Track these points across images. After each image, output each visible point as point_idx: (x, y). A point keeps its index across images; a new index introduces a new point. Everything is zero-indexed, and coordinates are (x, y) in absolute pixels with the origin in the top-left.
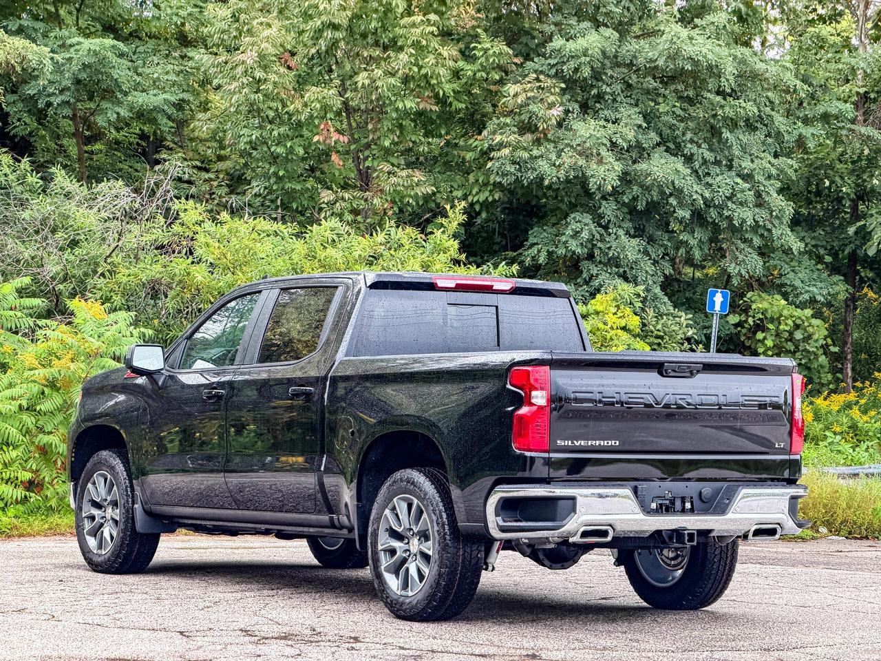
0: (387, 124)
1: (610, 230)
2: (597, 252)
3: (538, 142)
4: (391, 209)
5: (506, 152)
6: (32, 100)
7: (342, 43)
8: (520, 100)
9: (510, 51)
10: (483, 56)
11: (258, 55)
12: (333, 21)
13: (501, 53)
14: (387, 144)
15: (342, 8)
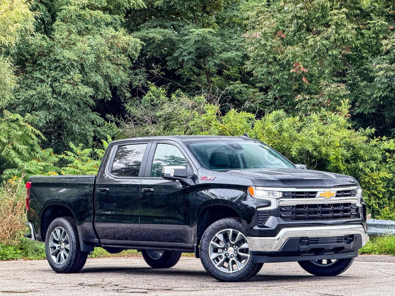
0: (326, 63)
4: (329, 103)
5: (381, 73)
6: (176, 58)
7: (304, 24)
8: (389, 47)
9: (387, 23)
10: (373, 26)
11: (262, 33)
12: (297, 15)
13: (382, 24)
14: (327, 71)
15: (302, 9)
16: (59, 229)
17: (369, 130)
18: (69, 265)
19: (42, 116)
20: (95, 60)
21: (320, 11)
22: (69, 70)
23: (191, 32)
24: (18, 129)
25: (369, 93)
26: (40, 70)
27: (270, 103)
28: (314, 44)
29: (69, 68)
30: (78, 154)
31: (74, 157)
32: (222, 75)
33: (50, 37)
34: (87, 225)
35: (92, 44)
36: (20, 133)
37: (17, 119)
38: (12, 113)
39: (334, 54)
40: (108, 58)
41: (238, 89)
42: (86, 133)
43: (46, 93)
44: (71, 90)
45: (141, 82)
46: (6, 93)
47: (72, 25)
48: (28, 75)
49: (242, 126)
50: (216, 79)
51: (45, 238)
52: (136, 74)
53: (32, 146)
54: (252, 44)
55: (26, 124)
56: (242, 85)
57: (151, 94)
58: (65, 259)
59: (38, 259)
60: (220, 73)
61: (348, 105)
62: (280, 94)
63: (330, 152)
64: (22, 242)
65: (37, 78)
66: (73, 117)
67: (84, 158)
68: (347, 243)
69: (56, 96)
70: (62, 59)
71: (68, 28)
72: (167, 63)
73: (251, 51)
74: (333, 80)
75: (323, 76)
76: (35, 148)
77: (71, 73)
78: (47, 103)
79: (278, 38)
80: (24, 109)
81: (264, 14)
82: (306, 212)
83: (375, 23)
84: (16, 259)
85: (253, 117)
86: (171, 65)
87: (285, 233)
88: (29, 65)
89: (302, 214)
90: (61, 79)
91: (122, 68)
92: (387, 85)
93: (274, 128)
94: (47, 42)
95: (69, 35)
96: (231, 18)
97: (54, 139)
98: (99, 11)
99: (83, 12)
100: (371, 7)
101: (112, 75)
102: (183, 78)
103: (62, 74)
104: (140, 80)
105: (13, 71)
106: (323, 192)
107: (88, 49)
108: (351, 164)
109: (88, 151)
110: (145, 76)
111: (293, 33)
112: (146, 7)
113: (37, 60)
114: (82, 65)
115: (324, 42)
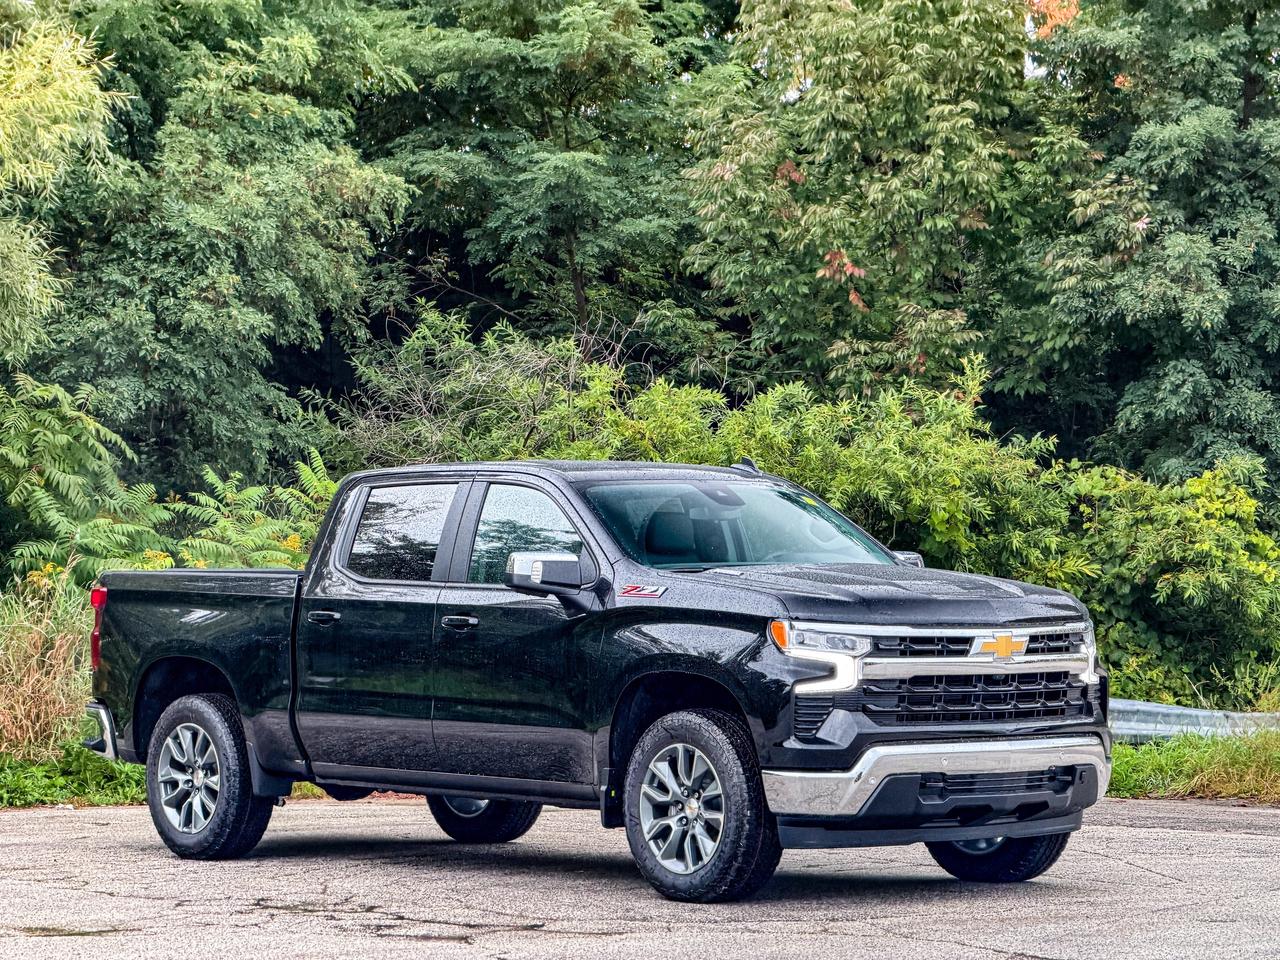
0: (916, 253)
1: (1231, 382)
2: (1212, 413)
3: (1121, 266)
4: (923, 364)
5: (1071, 281)
6: (494, 234)
7: (856, 145)
8: (1091, 211)
9: (1085, 145)
10: (1048, 152)
11: (741, 167)
12: (837, 117)
13: (1072, 148)
14: (918, 276)
15: (849, 100)
16: (187, 728)
17: (1041, 440)
18: (217, 835)
19: (126, 394)
20: (277, 235)
21: (901, 106)
22: (203, 261)
23: (537, 162)
24: (57, 427)
25: (1032, 339)
26: (120, 259)
27: (754, 362)
28: (883, 199)
29: (204, 254)
30: (229, 501)
31: (218, 509)
32: (617, 281)
33: (148, 169)
34: (274, 720)
35: (268, 189)
36: (63, 439)
37: (56, 399)
38: (41, 381)
39: (939, 226)
40: (313, 229)
41: (668, 323)
42: (250, 442)
43: (136, 325)
44: (210, 318)
45: (394, 297)
46: (25, 326)
47: (211, 135)
48: (85, 274)
49: (689, 426)
50: (599, 293)
51: (146, 753)
52: (379, 277)
53: (97, 475)
54: (713, 197)
55: (81, 414)
56: (678, 311)
57: (427, 333)
58: (206, 818)
59: (116, 804)
60: (609, 276)
61: (980, 370)
62: (787, 336)
63: (935, 503)
64: (69, 754)
65: (110, 282)
66: (214, 397)
67: (245, 512)
68: (1057, 792)
69: (166, 336)
70: (184, 230)
71: (200, 143)
72: (468, 248)
73: (709, 216)
74: (931, 299)
75: (905, 289)
76: (106, 482)
77: (210, 271)
78: (142, 353)
79: (781, 183)
80: (73, 370)
81: (742, 113)
82: (939, 699)
83: (1052, 143)
84: (52, 803)
85: (720, 402)
86: (478, 250)
87: (880, 762)
88: (90, 245)
89: (929, 703)
90: (180, 287)
91: (351, 258)
92: (1084, 317)
93: (779, 434)
94: (141, 182)
95: (203, 164)
96: (647, 124)
97: (146, 453)
98: (287, 97)
99: (241, 99)
100: (1035, 101)
101: (325, 280)
102: (512, 289)
103: (182, 274)
104: (391, 293)
105: (47, 262)
106: (992, 640)
107: (258, 203)
108: (986, 536)
109: (255, 492)
110: (405, 283)
111: (823, 170)
112: (416, 89)
113: (110, 234)
114: (239, 247)
115: (913, 193)
